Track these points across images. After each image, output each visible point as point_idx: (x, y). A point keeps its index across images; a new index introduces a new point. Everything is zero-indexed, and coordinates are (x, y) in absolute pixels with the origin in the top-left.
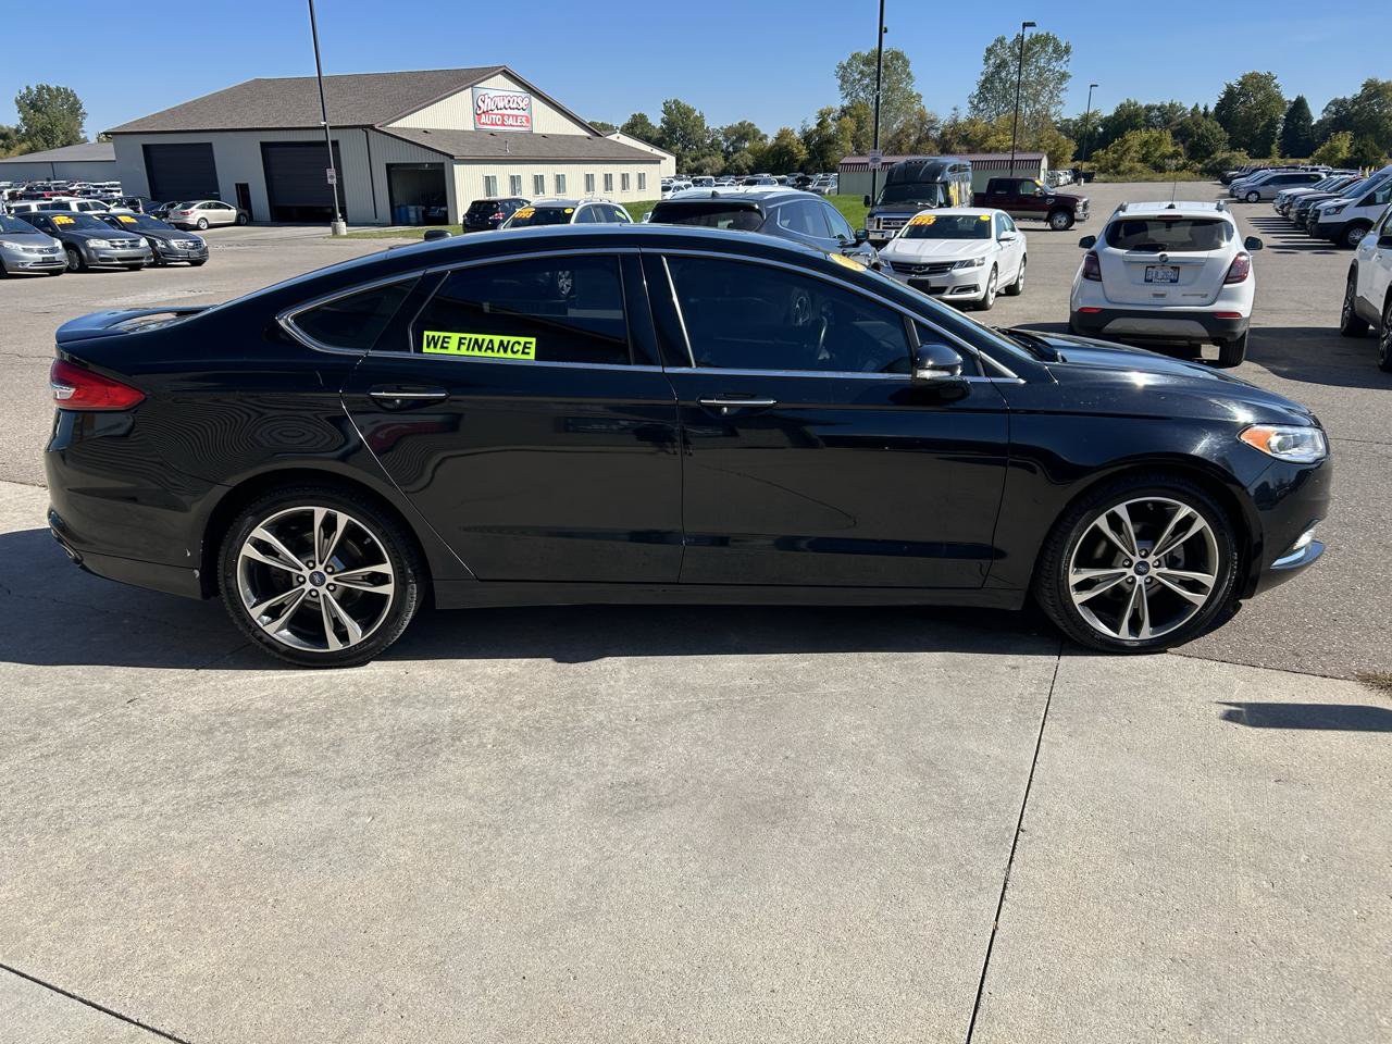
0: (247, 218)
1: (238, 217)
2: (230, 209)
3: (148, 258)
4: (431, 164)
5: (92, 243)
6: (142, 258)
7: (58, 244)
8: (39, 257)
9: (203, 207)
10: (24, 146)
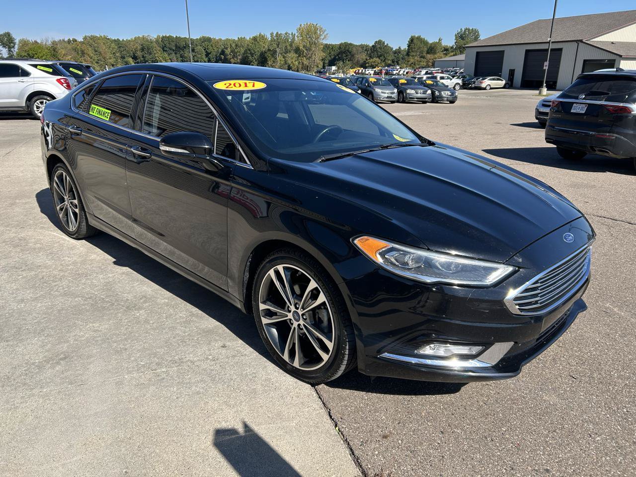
0: (510, 85)
1: (505, 85)
2: (502, 80)
3: (429, 99)
4: (609, 60)
5: (409, 91)
6: (426, 98)
7: (396, 90)
8: (386, 95)
9: (490, 80)
10: (452, 54)
